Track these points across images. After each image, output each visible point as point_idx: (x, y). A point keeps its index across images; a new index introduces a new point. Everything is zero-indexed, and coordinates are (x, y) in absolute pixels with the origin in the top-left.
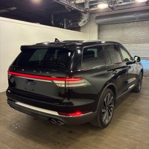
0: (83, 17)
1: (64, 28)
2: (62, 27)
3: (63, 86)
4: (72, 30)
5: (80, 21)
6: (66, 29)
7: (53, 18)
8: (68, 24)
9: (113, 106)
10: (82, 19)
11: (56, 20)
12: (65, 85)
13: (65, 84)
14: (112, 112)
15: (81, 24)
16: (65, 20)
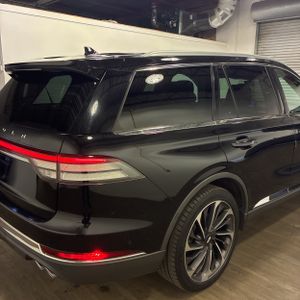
0: (221, 6)
1: (177, 32)
2: (174, 31)
3: (53, 176)
4: (196, 36)
5: (213, 15)
6: (182, 34)
7: (155, 11)
8: (187, 22)
9: (232, 234)
10: (219, 10)
11: (163, 16)
12: (58, 175)
13: (58, 171)
14: (229, 249)
15: (215, 23)
16: (181, 13)
